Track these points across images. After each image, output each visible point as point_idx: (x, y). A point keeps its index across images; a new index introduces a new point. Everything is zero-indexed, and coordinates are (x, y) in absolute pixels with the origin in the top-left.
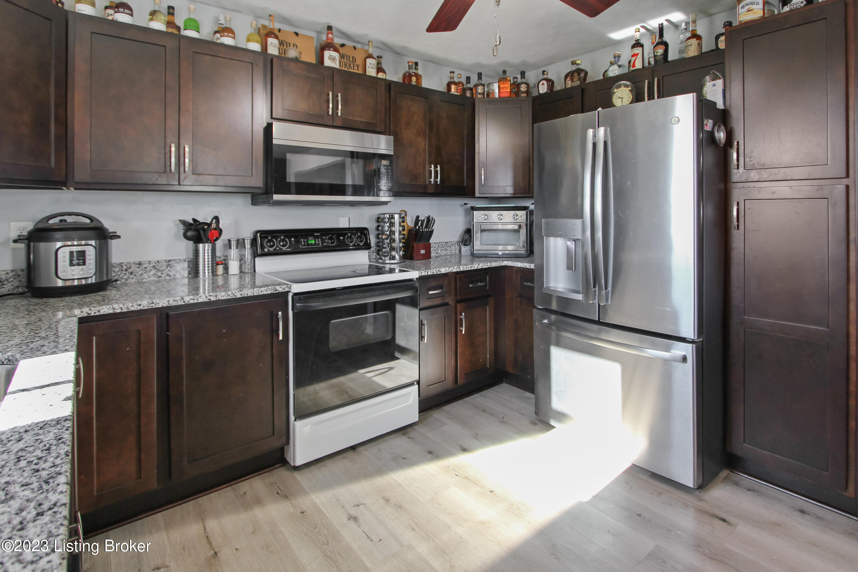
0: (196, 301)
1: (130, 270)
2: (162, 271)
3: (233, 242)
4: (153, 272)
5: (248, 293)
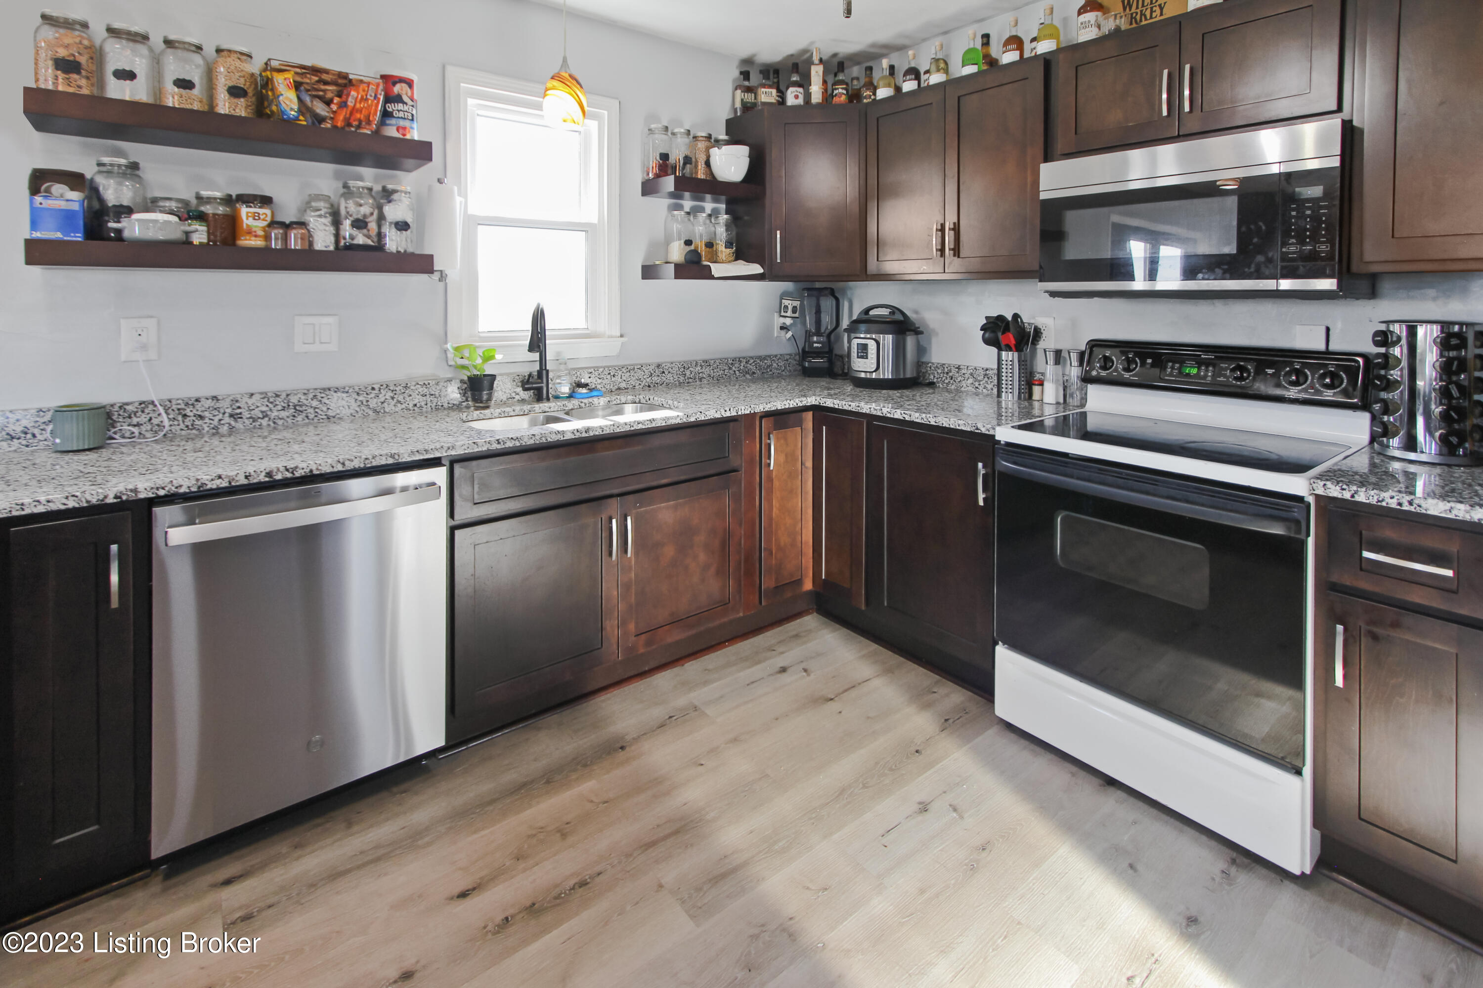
0: (892, 416)
1: (951, 374)
2: (980, 381)
3: (1050, 355)
4: (971, 381)
5: (944, 422)
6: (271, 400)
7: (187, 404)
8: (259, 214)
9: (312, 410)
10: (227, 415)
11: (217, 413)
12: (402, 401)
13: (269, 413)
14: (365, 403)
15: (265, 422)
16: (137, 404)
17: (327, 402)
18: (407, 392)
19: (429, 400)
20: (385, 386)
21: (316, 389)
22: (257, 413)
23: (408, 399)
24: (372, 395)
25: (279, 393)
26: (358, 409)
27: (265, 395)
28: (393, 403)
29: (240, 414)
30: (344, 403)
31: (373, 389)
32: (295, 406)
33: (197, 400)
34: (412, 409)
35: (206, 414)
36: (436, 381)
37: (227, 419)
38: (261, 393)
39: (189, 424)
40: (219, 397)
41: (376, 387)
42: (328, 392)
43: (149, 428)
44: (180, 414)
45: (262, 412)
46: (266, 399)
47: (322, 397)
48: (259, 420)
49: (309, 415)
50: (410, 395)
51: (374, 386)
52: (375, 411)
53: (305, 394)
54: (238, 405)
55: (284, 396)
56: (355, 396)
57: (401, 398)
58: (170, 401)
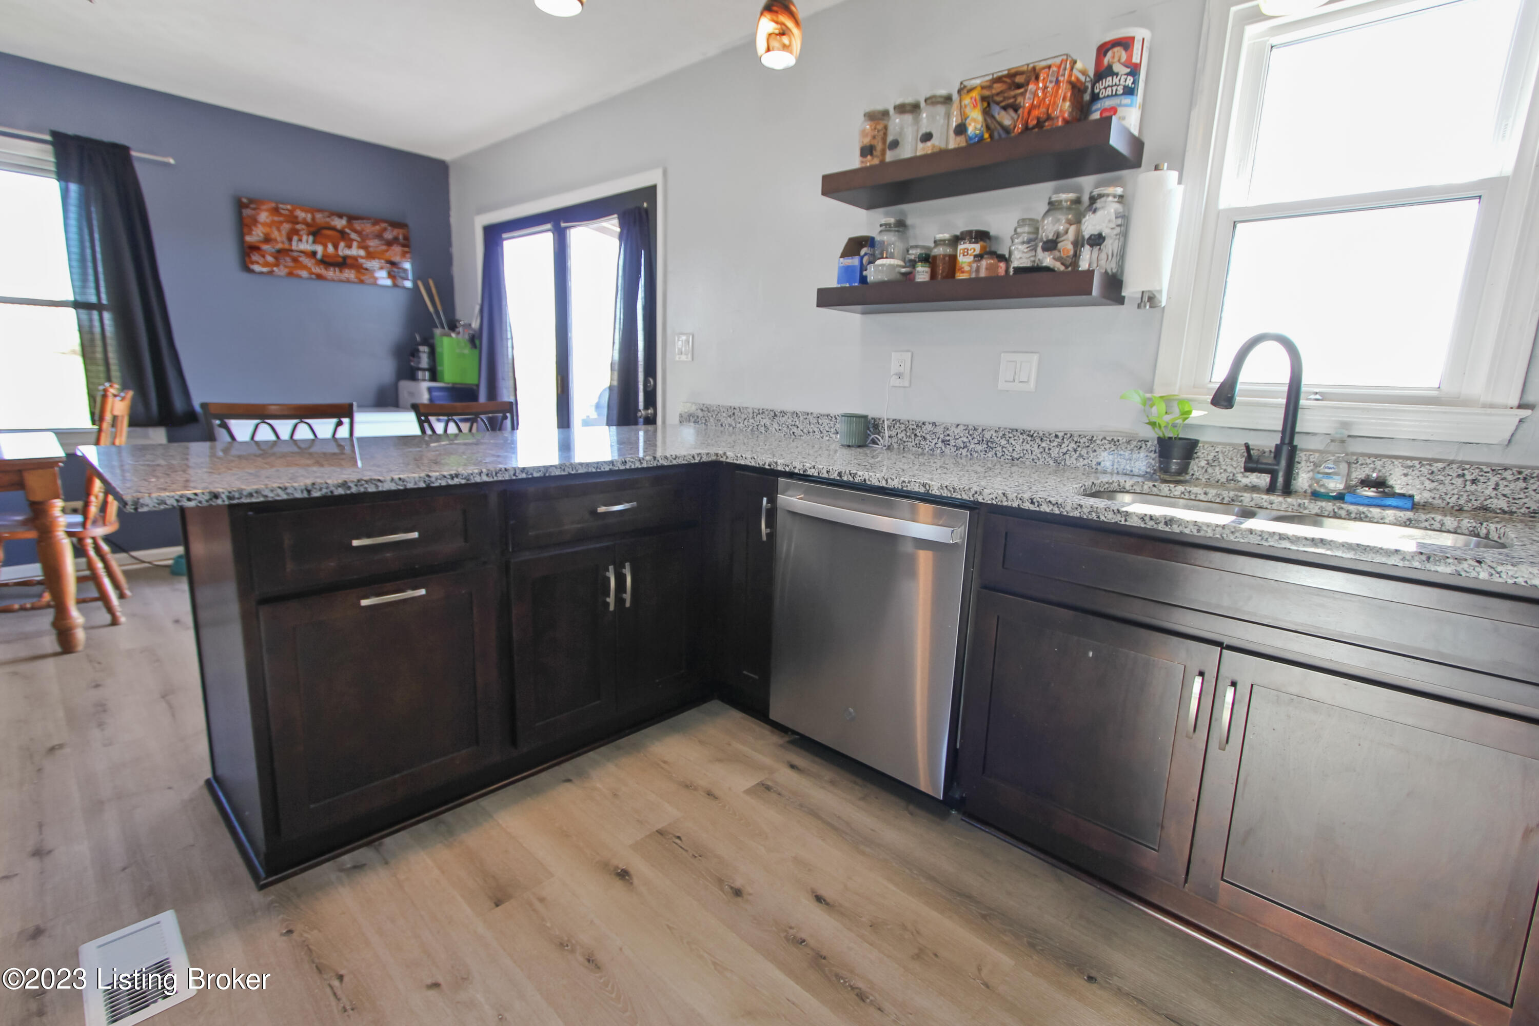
6: (971, 433)
7: (917, 426)
8: (968, 250)
9: (999, 449)
10: (940, 440)
11: (934, 437)
12: (1085, 455)
13: (968, 444)
14: (1046, 450)
15: (964, 452)
16: (891, 420)
17: (1014, 443)
18: (1092, 446)
19: (1116, 460)
20: (1069, 435)
21: (1006, 428)
22: (959, 443)
23: (1092, 454)
24: (1055, 444)
25: (977, 428)
26: (1039, 455)
27: (967, 428)
28: (1075, 456)
29: (949, 441)
30: (1028, 447)
31: (1057, 436)
32: (987, 442)
33: (924, 424)
34: (1094, 466)
35: (928, 436)
36: (1128, 439)
37: (940, 444)
38: (965, 425)
39: (917, 442)
40: (937, 424)
41: (1060, 435)
42: (1015, 433)
43: (896, 440)
44: (913, 433)
45: (964, 443)
46: (967, 431)
47: (1010, 437)
48: (961, 449)
49: (998, 453)
50: (1095, 451)
51: (1057, 433)
52: (1056, 461)
53: (996, 431)
54: (948, 432)
55: (980, 431)
56: (1038, 441)
57: (1084, 452)
58: (908, 422)
